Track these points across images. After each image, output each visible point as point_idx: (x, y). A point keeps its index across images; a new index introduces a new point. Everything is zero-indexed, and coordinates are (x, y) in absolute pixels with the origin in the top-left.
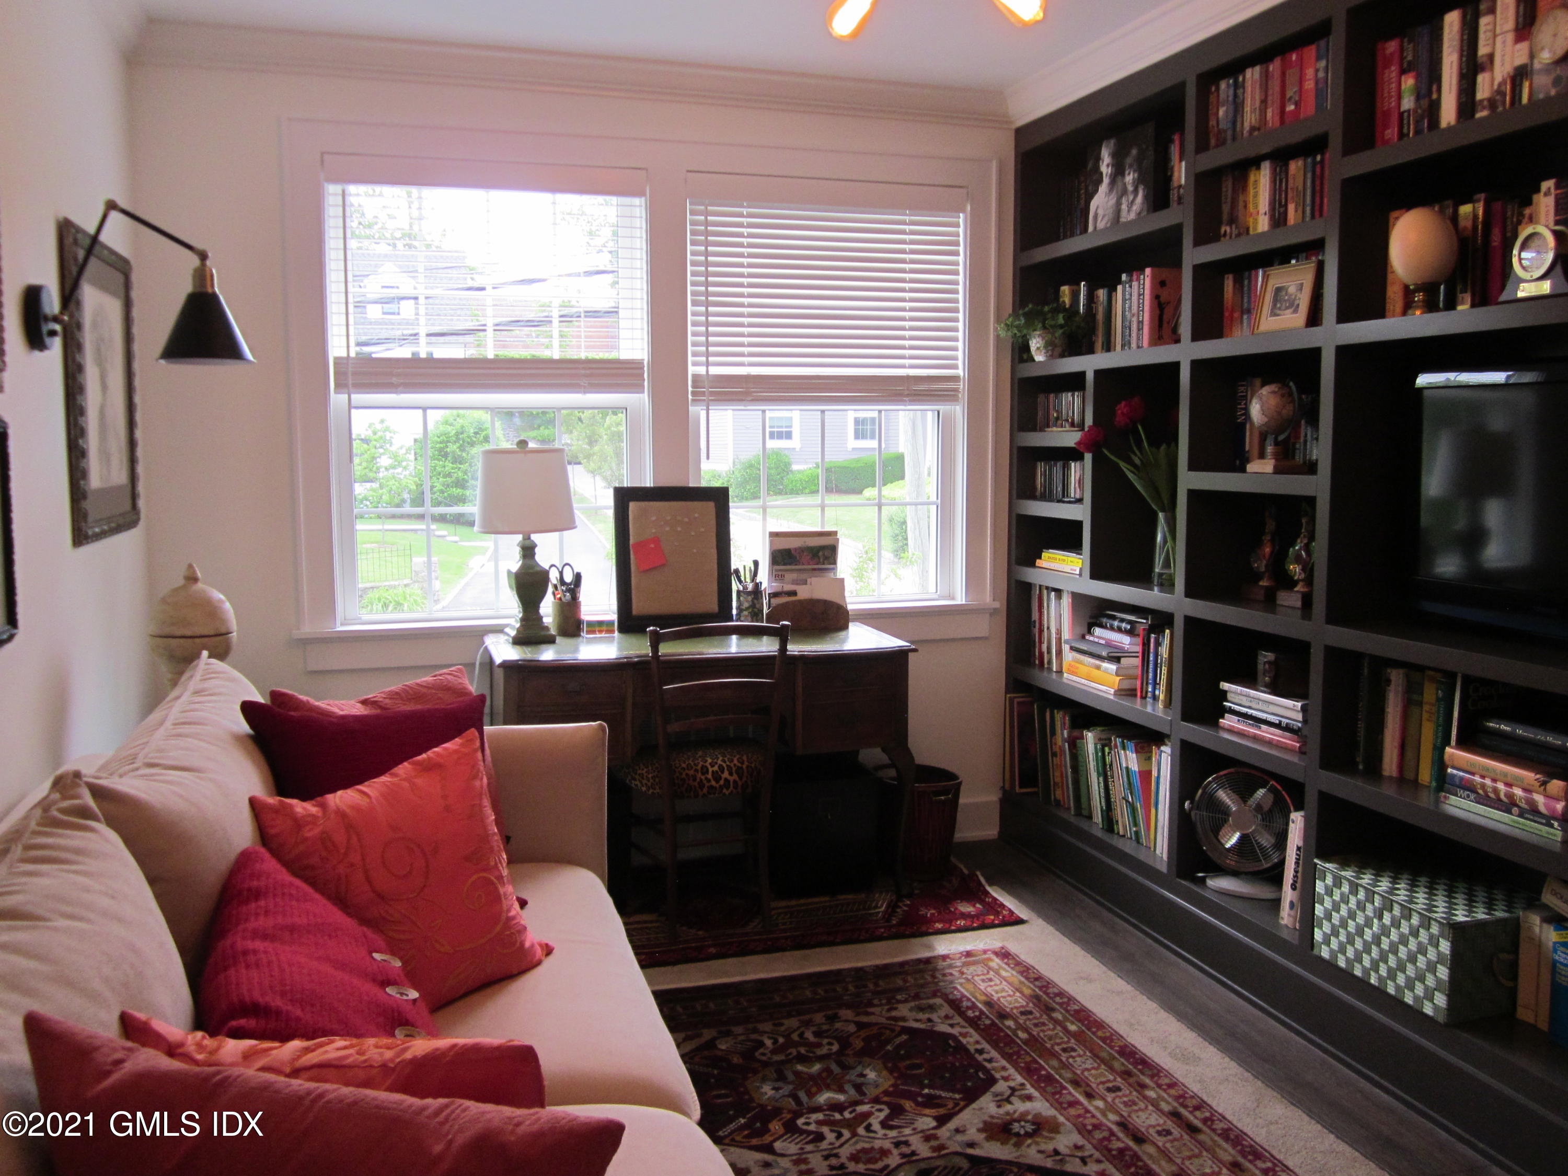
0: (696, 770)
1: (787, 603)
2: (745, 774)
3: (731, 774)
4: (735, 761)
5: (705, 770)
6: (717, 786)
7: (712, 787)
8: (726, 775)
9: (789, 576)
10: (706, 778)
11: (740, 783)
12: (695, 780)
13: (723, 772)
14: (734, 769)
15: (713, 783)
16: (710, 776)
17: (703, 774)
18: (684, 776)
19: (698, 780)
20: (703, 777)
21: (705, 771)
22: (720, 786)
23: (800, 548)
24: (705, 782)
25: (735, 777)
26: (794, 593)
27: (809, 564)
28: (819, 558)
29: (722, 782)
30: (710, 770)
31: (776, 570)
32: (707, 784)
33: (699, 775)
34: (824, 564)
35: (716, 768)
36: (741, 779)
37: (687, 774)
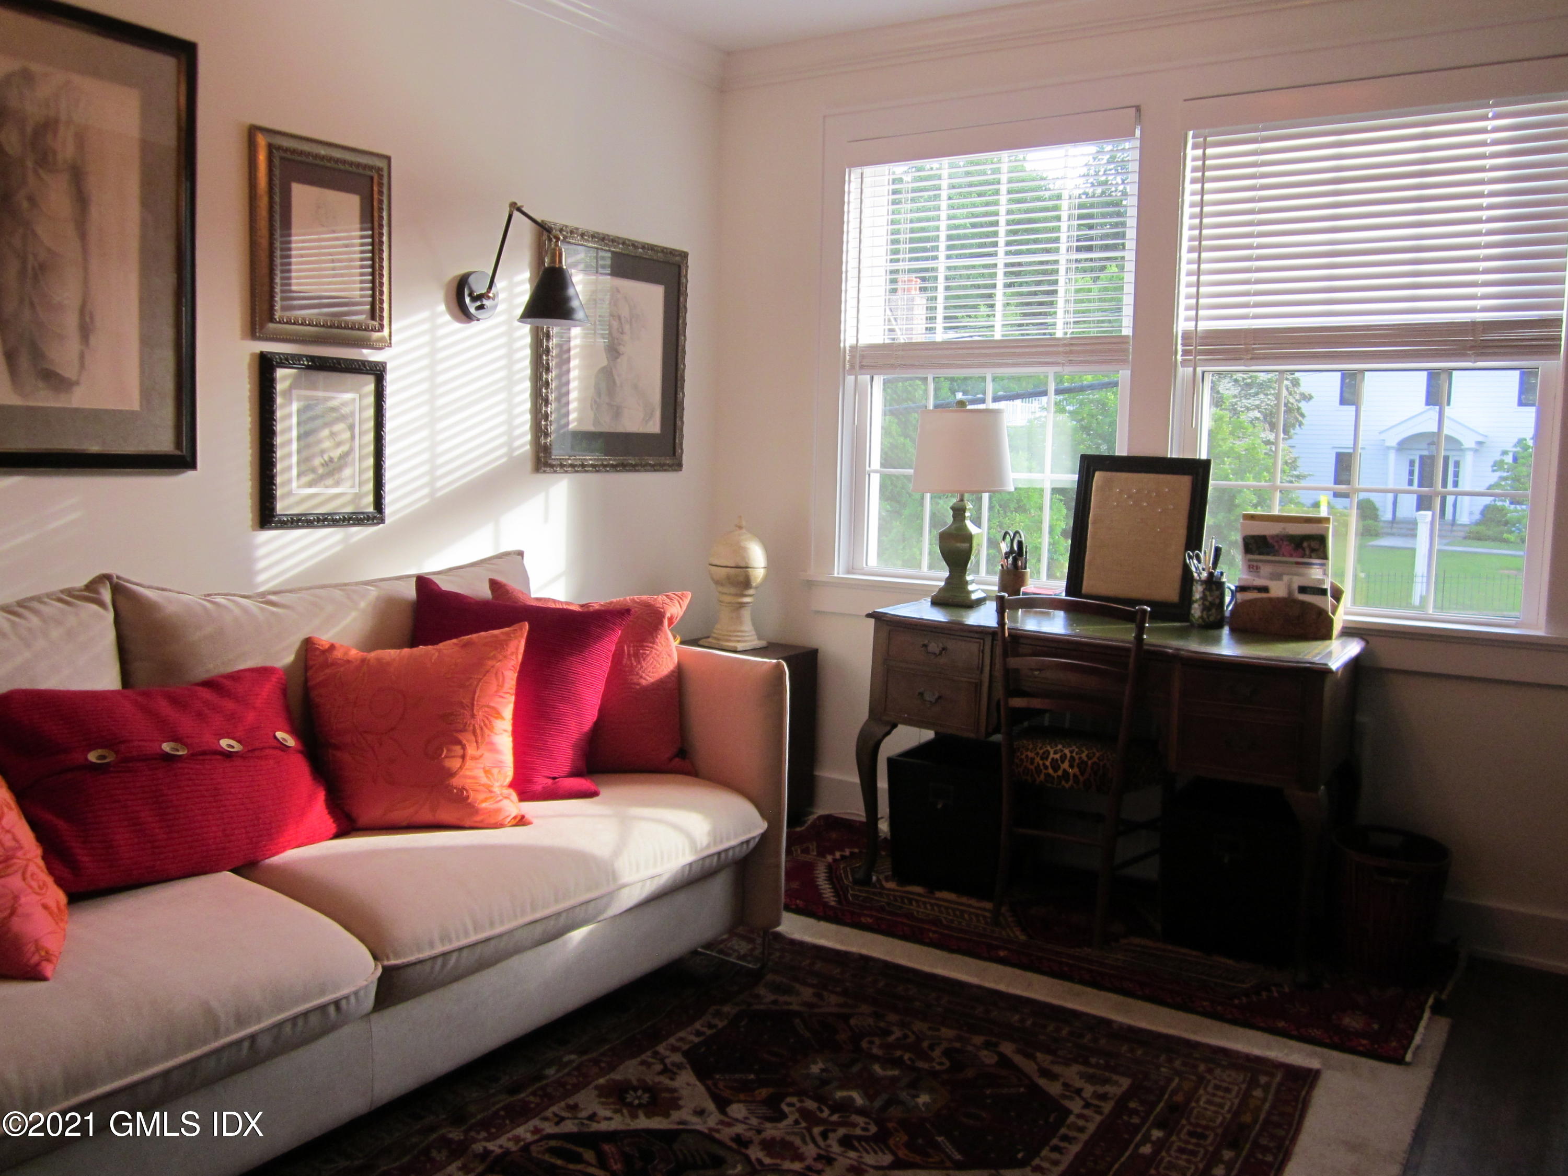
0: (1037, 754)
1: (1256, 600)
2: (1089, 770)
3: (1071, 766)
4: (1084, 756)
5: (1045, 755)
6: (1055, 775)
7: (1048, 775)
8: (1066, 765)
9: (1266, 569)
10: (1044, 764)
11: (1081, 779)
12: (1032, 763)
13: (1063, 762)
14: (1077, 761)
15: (1050, 771)
16: (1048, 763)
17: (1042, 759)
18: (1023, 757)
19: (1036, 764)
20: (1041, 762)
21: (1045, 757)
22: (1058, 776)
23: (1277, 536)
24: (1042, 767)
25: (1076, 770)
26: (1265, 589)
27: (1291, 556)
28: (1304, 549)
29: (1060, 773)
30: (1052, 755)
31: (1250, 560)
32: (1044, 771)
33: (1038, 759)
34: (1310, 557)
35: (1057, 756)
36: (1082, 774)
37: (1027, 756)
